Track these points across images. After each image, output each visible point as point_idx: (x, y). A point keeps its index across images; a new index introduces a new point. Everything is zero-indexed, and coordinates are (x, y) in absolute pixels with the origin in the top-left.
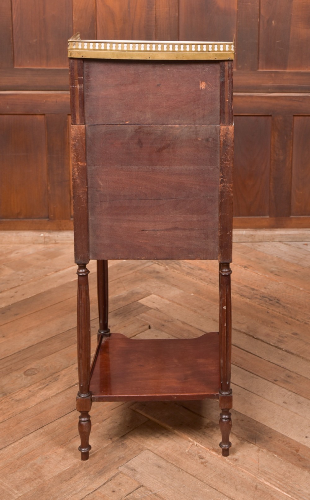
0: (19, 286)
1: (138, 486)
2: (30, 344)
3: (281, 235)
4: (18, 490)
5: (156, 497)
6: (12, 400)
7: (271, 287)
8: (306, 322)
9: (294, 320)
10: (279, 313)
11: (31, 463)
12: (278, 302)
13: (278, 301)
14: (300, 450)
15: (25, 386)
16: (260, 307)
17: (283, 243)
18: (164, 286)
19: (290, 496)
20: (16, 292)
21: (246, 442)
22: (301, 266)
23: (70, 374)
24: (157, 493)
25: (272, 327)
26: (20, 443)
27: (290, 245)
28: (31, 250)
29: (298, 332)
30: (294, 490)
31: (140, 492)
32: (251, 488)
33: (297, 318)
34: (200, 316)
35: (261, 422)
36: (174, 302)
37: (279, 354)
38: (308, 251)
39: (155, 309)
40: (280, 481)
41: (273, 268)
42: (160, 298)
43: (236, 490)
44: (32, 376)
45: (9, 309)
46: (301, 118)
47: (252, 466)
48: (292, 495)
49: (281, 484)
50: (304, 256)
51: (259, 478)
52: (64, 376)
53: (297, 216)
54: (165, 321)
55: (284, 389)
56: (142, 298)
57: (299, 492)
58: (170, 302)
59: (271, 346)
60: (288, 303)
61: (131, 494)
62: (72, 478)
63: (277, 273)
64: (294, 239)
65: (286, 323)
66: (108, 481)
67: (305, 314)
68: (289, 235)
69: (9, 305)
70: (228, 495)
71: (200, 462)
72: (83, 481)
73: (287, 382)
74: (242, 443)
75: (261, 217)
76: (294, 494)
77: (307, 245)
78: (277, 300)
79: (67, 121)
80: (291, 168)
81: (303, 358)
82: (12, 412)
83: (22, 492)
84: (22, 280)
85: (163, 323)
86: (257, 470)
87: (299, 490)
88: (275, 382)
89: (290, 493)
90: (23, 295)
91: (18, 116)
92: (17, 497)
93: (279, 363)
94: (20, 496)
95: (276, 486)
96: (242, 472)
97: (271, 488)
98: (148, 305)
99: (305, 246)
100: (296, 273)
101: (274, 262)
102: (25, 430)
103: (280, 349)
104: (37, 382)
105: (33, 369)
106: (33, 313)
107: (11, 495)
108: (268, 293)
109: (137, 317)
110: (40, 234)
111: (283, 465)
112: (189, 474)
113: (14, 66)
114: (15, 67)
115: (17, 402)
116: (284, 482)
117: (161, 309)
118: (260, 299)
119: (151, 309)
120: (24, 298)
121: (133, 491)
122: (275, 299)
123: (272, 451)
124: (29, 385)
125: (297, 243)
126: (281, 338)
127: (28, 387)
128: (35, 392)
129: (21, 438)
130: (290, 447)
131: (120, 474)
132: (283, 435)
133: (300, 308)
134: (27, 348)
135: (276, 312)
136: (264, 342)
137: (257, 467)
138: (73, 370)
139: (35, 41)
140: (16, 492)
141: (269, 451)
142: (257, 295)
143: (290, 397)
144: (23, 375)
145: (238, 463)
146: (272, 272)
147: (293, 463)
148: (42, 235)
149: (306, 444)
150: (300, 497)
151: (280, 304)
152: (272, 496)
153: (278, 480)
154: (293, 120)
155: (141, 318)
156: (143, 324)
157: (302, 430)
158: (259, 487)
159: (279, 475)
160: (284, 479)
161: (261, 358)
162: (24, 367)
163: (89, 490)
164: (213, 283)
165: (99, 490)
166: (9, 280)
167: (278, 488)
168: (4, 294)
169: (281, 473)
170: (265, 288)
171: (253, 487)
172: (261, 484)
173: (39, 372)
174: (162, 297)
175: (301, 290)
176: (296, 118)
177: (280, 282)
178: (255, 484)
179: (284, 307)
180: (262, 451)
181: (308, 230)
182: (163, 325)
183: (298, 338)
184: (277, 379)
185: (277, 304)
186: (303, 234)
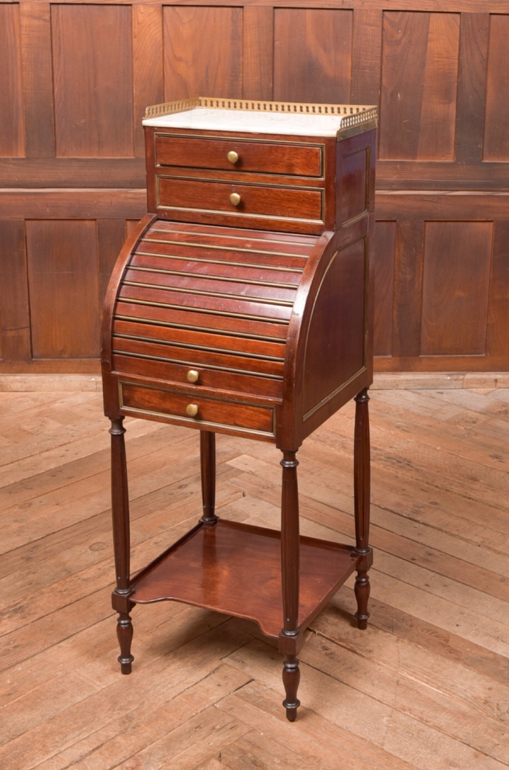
0: (69, 443)
1: (248, 680)
2: (92, 514)
3: (407, 380)
4: (100, 681)
5: (273, 693)
6: (79, 579)
7: (399, 445)
8: (448, 489)
9: (432, 487)
10: (412, 478)
11: (112, 651)
12: (409, 465)
13: (409, 463)
14: (451, 640)
15: (93, 564)
16: (386, 470)
17: (410, 391)
18: (258, 444)
19: (441, 692)
20: (67, 450)
21: (380, 632)
22: (436, 420)
23: (148, 549)
24: (273, 688)
25: (404, 495)
26: (95, 628)
27: (419, 394)
28: (80, 399)
29: (438, 501)
30: (447, 686)
31: (252, 687)
32: (392, 683)
33: (435, 484)
34: (308, 481)
35: (399, 608)
36: (273, 464)
37: (415, 527)
38: (444, 401)
39: (248, 473)
40: (428, 676)
41: (399, 422)
42: (254, 459)
43: (373, 685)
44: (100, 552)
45: (60, 471)
46: (435, 224)
47: (390, 658)
48: (444, 690)
49: (429, 678)
50: (440, 407)
51: (401, 672)
52: (141, 551)
53: (429, 356)
54: (263, 487)
55: (424, 570)
56: (231, 459)
57: (453, 688)
58: (268, 464)
59: (404, 518)
60: (422, 466)
61: (241, 689)
62: (166, 670)
63: (406, 429)
64: (425, 386)
65: (422, 489)
66: (210, 674)
67: (445, 479)
68: (418, 380)
69: (60, 467)
70: (362, 691)
71: (324, 653)
72: (179, 673)
73: (428, 560)
74: (376, 632)
75: (381, 357)
76: (446, 689)
77: (442, 393)
78: (408, 461)
79: (125, 228)
80: (422, 291)
81: (446, 532)
82: (80, 593)
83: (106, 683)
84: (73, 436)
85: (262, 490)
86: (398, 663)
87: (452, 686)
88: (413, 561)
89: (441, 689)
90: (76, 454)
91: (60, 222)
92: (100, 689)
93: (416, 538)
94: (104, 689)
95: (423, 681)
96: (379, 665)
97: (417, 683)
98: (239, 468)
99: (440, 394)
100: (430, 428)
101: (401, 415)
102: (99, 614)
103: (416, 521)
104: (106, 559)
105: (100, 543)
106: (92, 476)
107: (92, 686)
108: (395, 453)
109: (227, 482)
110: (91, 379)
111: (430, 658)
112: (312, 667)
113: (56, 155)
114: (57, 157)
115: (85, 582)
116: (432, 676)
117: (257, 473)
118: (386, 461)
119: (243, 472)
120: (79, 458)
121: (243, 685)
122: (404, 461)
123: (414, 642)
124: (97, 562)
125: (428, 391)
126: (417, 509)
127: (96, 564)
128: (106, 570)
129: (95, 624)
130: (437, 636)
131: (225, 666)
132: (427, 623)
133: (438, 471)
134: (90, 518)
135: (408, 476)
136: (394, 513)
137: (397, 660)
138: (151, 544)
139: (83, 121)
140: (98, 683)
141: (411, 641)
142: (381, 455)
143: (433, 578)
144: (89, 550)
145: (373, 655)
146: (398, 427)
147: (442, 655)
148: (93, 379)
149: (457, 634)
150: (454, 693)
151: (412, 467)
152: (418, 692)
153: (425, 674)
154: (425, 226)
155: (232, 483)
156: (235, 491)
157: (451, 617)
158: (402, 682)
159: (425, 669)
160: (433, 673)
161: (392, 532)
162: (88, 540)
163: (188, 683)
164: (322, 441)
165: (200, 684)
166: (56, 436)
167: (427, 683)
168: (52, 453)
169: (428, 667)
170: (391, 447)
171: (393, 682)
172: (404, 679)
173: (108, 546)
174: (257, 458)
175: (438, 450)
176: (428, 224)
177: (409, 440)
178: (396, 679)
179: (417, 470)
180: (402, 641)
181: (443, 374)
182: (262, 492)
183: (438, 509)
184: (415, 558)
185: (408, 467)
186: (437, 379)
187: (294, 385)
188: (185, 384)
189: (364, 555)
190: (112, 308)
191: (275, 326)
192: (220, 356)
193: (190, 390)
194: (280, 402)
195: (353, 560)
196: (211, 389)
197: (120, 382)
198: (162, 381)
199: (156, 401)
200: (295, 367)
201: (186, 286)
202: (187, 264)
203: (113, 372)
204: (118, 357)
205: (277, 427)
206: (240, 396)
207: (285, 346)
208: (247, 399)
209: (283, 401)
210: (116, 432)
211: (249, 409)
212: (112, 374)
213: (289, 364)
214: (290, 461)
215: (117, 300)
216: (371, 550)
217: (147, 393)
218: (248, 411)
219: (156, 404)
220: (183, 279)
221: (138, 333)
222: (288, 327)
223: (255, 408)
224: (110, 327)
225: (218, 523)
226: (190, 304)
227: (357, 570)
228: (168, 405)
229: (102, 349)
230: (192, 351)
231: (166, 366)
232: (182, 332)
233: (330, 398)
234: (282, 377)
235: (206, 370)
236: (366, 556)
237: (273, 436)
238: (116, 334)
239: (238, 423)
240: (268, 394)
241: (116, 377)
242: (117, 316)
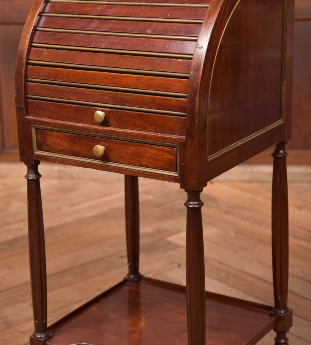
34: (242, 257)
187: (197, 120)
188: (93, 125)
189: (282, 315)
190: (26, 52)
191: (179, 62)
192: (126, 95)
193: (97, 131)
194: (182, 140)
195: (270, 319)
196: (117, 130)
197: (33, 127)
198: (72, 124)
199: (65, 145)
200: (197, 102)
201: (95, 28)
202: (97, 7)
203: (27, 117)
204: (31, 101)
205: (181, 166)
206: (145, 135)
207: (188, 81)
208: (151, 138)
209: (186, 138)
210: (32, 176)
211: (153, 148)
212: (26, 118)
213: (192, 99)
214: (194, 201)
215: (30, 46)
216: (290, 311)
217: (58, 137)
218: (152, 151)
219: (66, 147)
220: (92, 22)
221: (49, 77)
222: (191, 62)
223: (159, 147)
224: (24, 72)
225: (142, 281)
226: (98, 45)
227: (275, 330)
228: (77, 148)
229: (16, 94)
230: (98, 92)
231: (76, 108)
232: (90, 73)
233: (240, 144)
234: (185, 114)
235: (112, 111)
236: (284, 317)
237: (177, 175)
238: (29, 79)
239: (142, 163)
240: (172, 132)
241: (29, 122)
242: (30, 61)
